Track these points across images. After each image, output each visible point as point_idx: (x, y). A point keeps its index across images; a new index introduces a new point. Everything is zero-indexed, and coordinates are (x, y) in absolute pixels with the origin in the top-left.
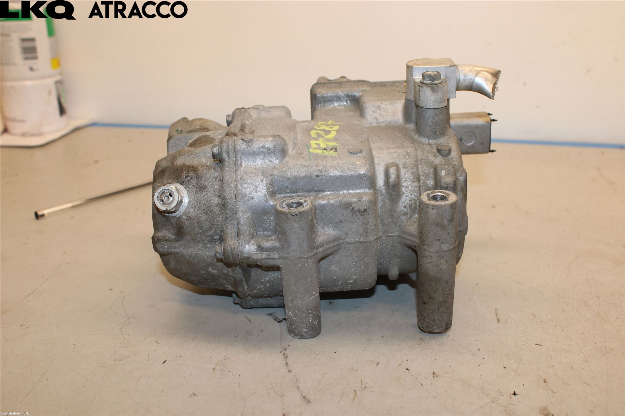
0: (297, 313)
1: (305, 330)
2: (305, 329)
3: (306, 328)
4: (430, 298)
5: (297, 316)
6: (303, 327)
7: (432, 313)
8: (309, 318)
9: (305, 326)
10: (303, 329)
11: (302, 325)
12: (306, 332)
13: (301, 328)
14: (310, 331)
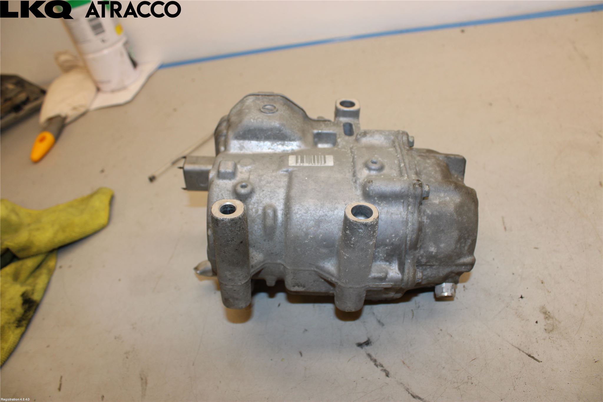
0: (365, 246)
1: (361, 230)
2: (361, 232)
3: (359, 232)
4: (237, 250)
5: (366, 243)
6: (362, 233)
7: (234, 238)
8: (355, 241)
9: (360, 234)
10: (362, 232)
11: (362, 235)
12: (360, 229)
13: (364, 233)
14: (356, 229)
